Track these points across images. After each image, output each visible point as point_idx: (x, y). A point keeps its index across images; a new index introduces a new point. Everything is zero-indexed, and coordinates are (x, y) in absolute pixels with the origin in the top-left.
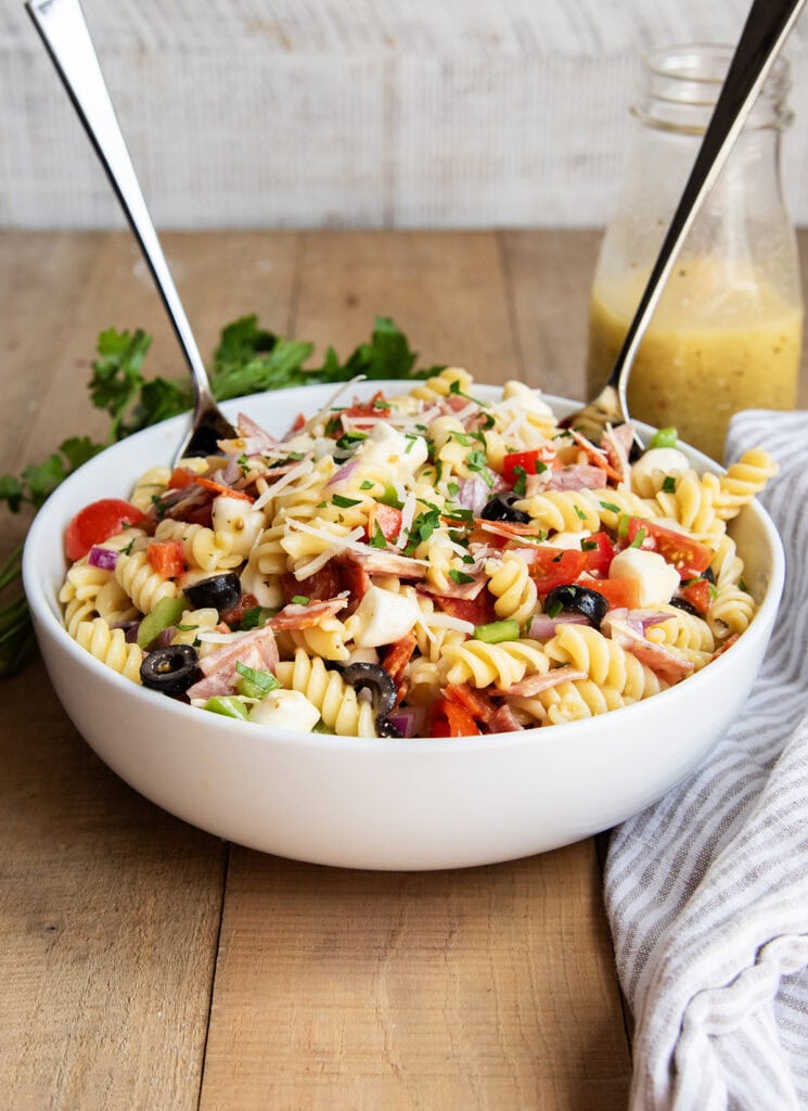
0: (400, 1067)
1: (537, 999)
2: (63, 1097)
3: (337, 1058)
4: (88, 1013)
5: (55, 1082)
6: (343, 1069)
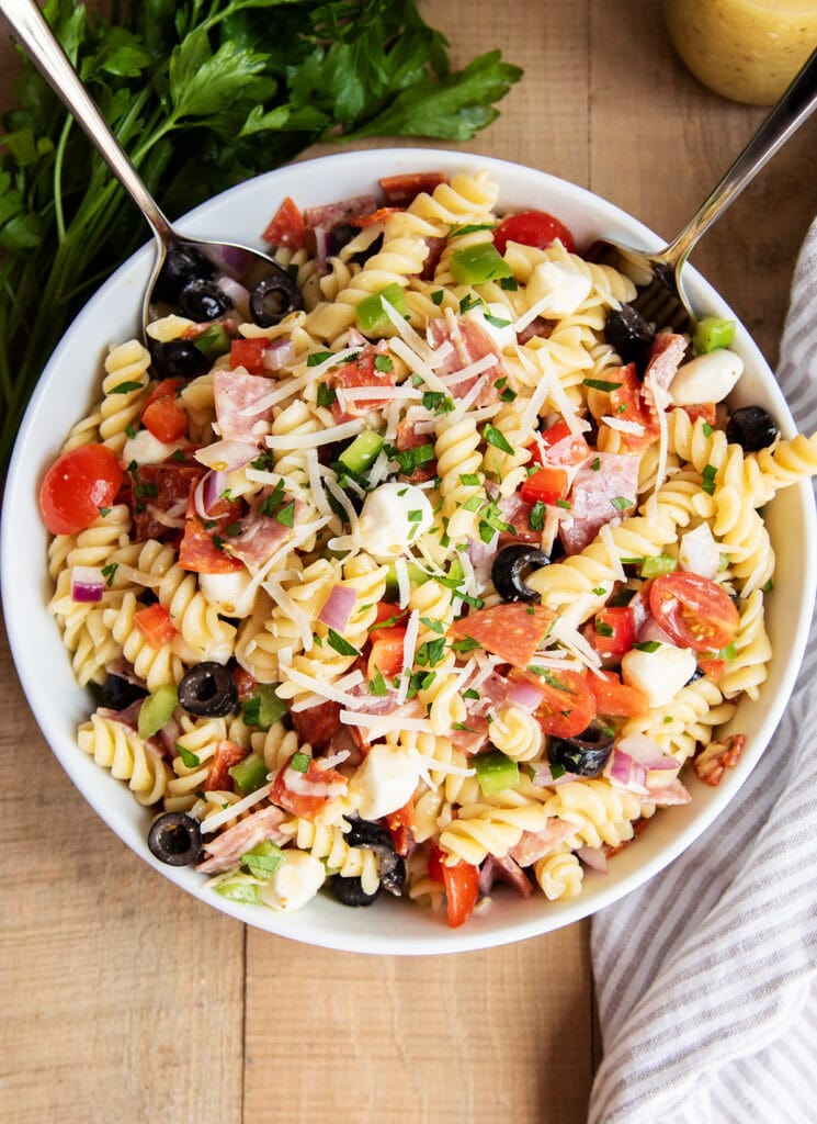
0: (403, 1050)
1: (521, 970)
2: (134, 1079)
3: (353, 1039)
4: (144, 983)
5: (125, 1062)
6: (358, 1052)
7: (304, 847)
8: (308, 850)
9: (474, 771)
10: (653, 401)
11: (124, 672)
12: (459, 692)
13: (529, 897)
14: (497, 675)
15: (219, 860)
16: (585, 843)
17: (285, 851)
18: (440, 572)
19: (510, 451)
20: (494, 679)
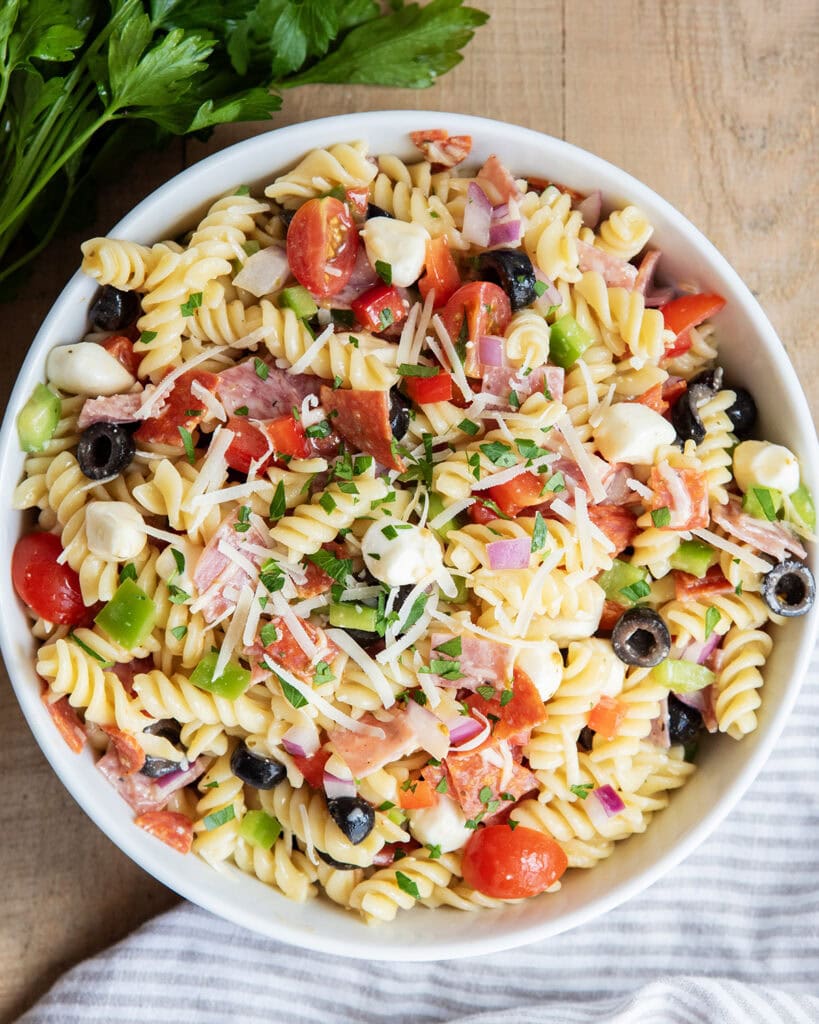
7: (730, 475)
8: (730, 469)
9: (578, 361)
10: (159, 399)
11: (663, 729)
12: (517, 411)
13: (659, 250)
14: (484, 387)
15: (785, 543)
16: (583, 226)
17: (742, 489)
18: (421, 489)
19: (280, 488)
20: (488, 387)
